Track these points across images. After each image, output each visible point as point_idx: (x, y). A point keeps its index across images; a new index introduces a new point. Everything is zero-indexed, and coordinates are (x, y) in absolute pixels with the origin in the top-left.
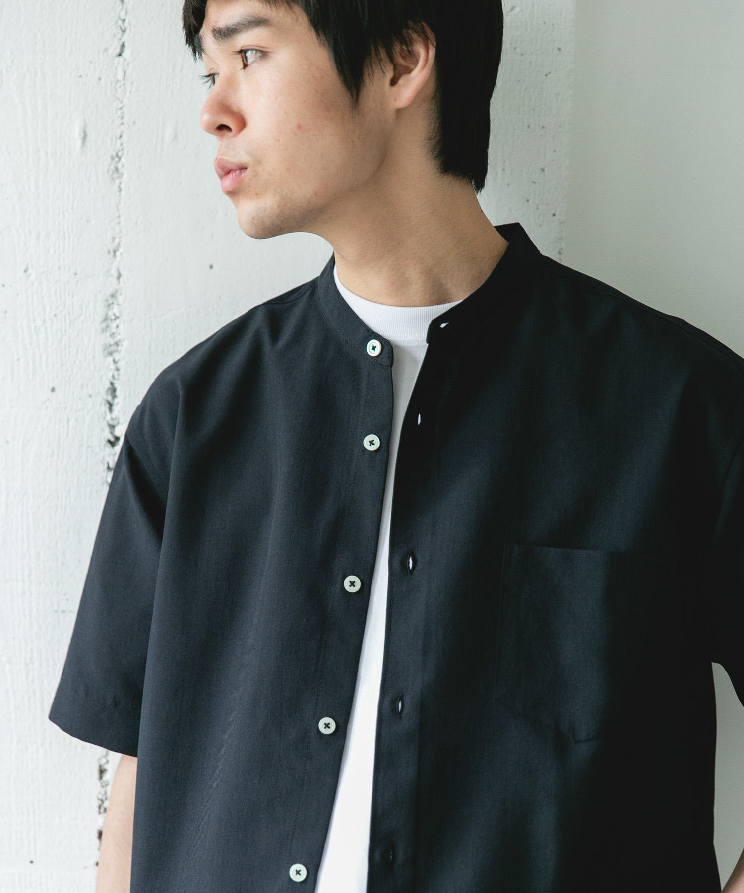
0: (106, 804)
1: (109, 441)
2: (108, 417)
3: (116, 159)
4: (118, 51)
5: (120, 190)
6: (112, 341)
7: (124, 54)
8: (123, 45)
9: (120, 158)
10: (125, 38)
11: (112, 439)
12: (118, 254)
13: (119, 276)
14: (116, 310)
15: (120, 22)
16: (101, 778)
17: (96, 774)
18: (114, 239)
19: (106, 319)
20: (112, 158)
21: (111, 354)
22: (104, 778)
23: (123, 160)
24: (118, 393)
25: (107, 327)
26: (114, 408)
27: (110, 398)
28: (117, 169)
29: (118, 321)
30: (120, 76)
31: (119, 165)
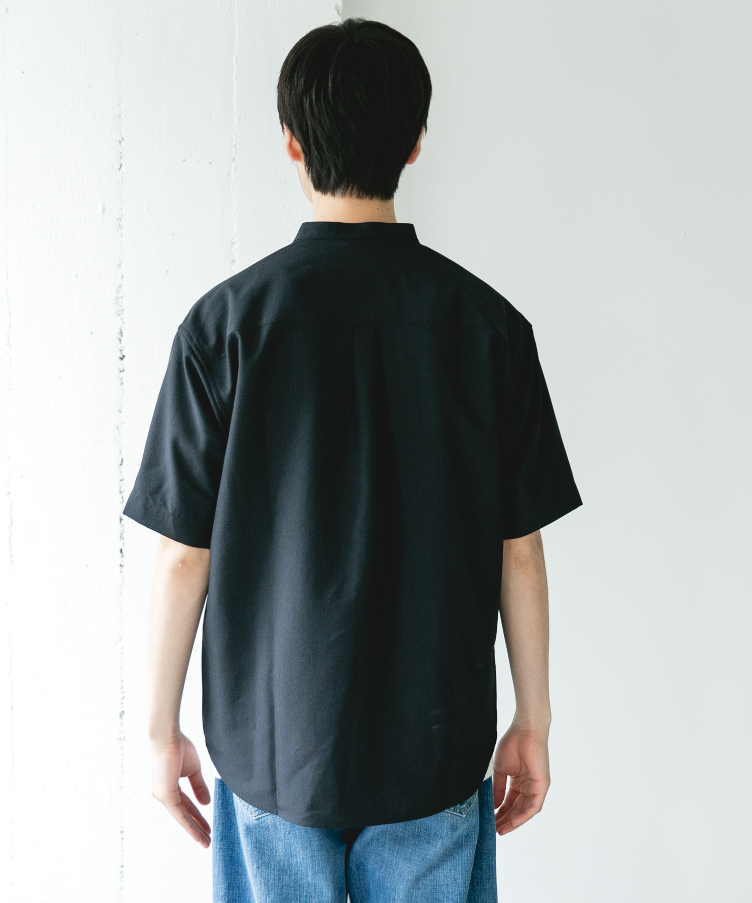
0: (123, 536)
1: (120, 358)
2: (119, 346)
3: (119, 220)
4: (119, 168)
5: (122, 235)
6: (120, 309)
7: (121, 169)
8: (121, 165)
9: (121, 220)
10: (122, 161)
11: (122, 357)
12: (121, 266)
13: (123, 277)
14: (121, 293)
15: (119, 154)
16: (121, 523)
17: (119, 521)
18: (119, 259)
19: (117, 298)
20: (118, 220)
21: (119, 315)
22: (122, 522)
23: (123, 220)
24: (123, 334)
25: (117, 302)
26: (122, 341)
27: (120, 337)
28: (120, 225)
29: (122, 299)
30: (120, 179)
31: (121, 223)
